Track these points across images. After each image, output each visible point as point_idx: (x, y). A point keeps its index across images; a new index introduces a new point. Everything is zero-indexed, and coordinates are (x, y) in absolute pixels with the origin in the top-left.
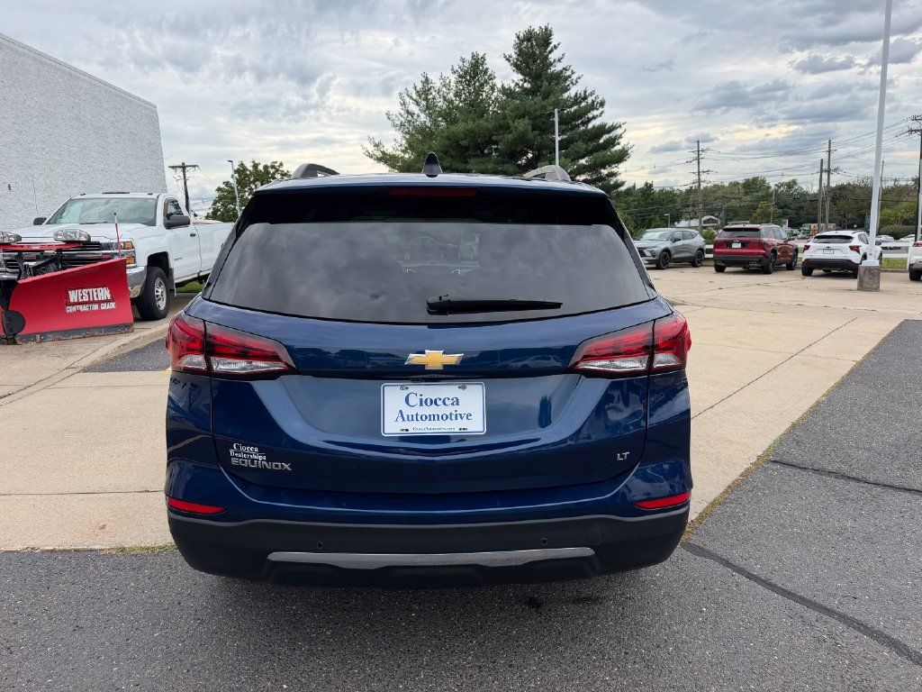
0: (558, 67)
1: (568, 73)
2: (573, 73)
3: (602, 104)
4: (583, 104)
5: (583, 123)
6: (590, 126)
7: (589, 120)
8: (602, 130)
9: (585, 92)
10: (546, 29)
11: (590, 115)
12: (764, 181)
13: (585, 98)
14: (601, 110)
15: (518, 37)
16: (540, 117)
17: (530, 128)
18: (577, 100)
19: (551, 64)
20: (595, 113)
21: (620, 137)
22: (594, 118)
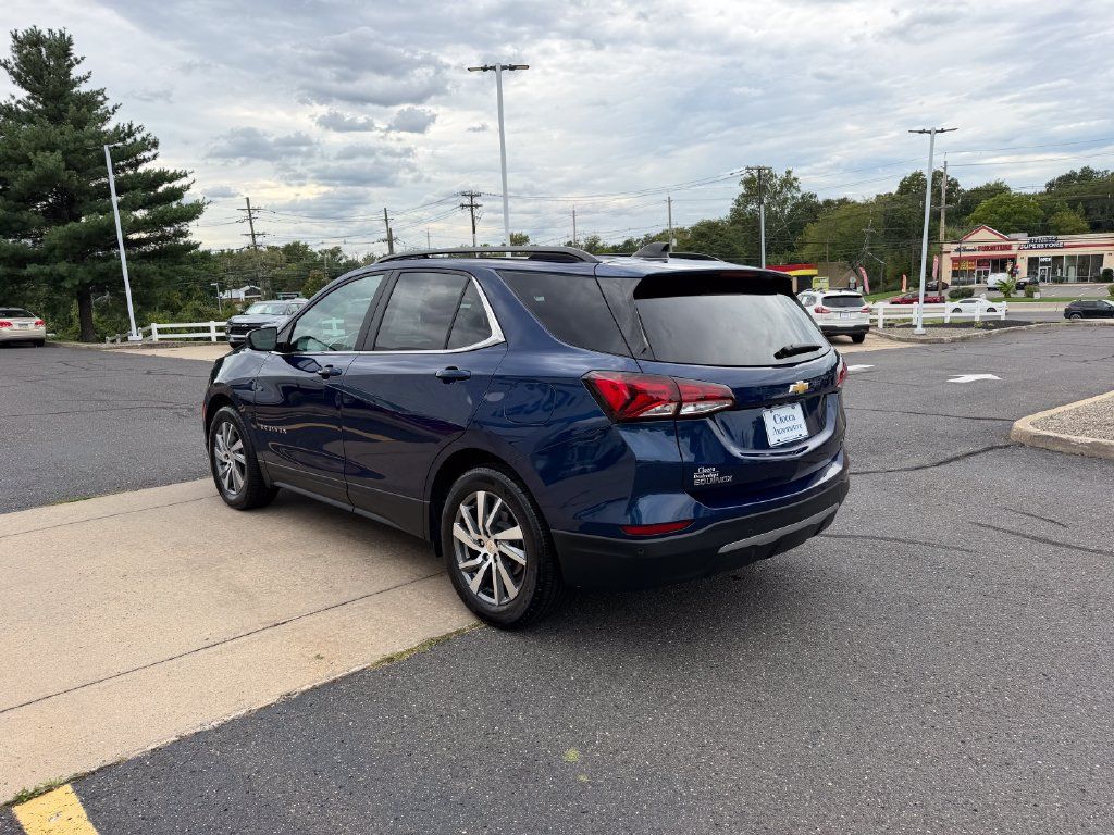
0: (83, 88)
1: (100, 98)
2: (106, 99)
3: (155, 144)
4: (129, 141)
5: (131, 166)
6: (141, 169)
7: (139, 163)
8: (162, 177)
9: (130, 127)
10: (62, 35)
11: (140, 157)
12: (306, 246)
13: (131, 134)
14: (154, 151)
15: (15, 37)
16: (73, 152)
17: (63, 165)
18: (119, 134)
19: (74, 84)
20: (146, 154)
21: (188, 187)
22: (145, 160)
